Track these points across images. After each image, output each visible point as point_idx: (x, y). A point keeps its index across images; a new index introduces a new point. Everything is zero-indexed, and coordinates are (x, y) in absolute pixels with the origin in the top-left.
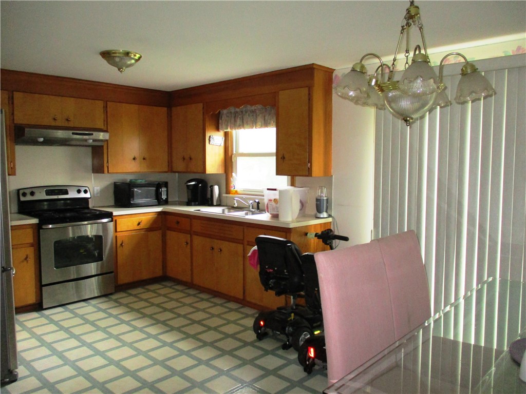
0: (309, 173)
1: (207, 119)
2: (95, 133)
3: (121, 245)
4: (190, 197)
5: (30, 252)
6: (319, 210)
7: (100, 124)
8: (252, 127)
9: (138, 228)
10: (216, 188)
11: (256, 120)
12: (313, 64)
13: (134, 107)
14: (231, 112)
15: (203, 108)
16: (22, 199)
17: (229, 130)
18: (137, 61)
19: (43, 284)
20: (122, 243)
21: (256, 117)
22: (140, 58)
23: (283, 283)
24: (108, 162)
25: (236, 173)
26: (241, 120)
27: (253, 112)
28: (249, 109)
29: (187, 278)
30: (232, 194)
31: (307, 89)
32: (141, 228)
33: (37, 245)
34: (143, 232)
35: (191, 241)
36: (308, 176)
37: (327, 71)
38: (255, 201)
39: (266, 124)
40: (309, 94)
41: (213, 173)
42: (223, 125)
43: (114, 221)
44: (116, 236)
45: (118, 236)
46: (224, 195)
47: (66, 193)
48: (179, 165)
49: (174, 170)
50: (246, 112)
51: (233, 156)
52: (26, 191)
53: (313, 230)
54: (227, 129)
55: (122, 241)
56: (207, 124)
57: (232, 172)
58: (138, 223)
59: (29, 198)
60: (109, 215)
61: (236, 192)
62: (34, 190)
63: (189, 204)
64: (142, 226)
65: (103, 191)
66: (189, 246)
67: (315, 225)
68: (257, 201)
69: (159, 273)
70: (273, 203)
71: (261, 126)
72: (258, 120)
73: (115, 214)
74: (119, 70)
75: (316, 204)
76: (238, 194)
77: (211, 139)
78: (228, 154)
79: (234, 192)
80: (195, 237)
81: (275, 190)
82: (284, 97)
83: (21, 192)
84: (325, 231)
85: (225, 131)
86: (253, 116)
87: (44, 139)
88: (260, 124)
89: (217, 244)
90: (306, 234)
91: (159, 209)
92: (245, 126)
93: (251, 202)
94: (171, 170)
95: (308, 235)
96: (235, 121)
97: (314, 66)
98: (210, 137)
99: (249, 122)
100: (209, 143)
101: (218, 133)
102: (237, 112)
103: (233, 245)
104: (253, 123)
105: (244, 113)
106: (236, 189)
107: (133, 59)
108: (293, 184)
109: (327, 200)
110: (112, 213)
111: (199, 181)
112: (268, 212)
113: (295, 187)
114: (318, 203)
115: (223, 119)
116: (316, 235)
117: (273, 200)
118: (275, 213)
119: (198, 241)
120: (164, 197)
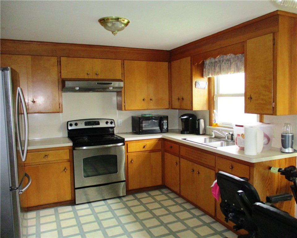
0: (274, 112)
1: (194, 68)
2: (113, 83)
3: (131, 161)
4: (184, 127)
5: (67, 165)
6: (284, 145)
7: (119, 77)
8: (227, 73)
9: (144, 150)
10: (202, 121)
11: (230, 66)
12: (277, 11)
13: (144, 63)
14: (212, 62)
15: (191, 60)
16: (70, 128)
17: (210, 76)
18: (127, 25)
19: (76, 187)
20: (132, 160)
21: (231, 64)
22: (128, 22)
23: (241, 219)
24: (125, 103)
25: (217, 110)
26: (218, 68)
27: (228, 60)
28: (225, 58)
29: (177, 189)
30: (213, 126)
31: (272, 34)
32: (146, 150)
33: (72, 161)
34: (147, 153)
35: (179, 162)
36: (272, 115)
37: (292, 17)
38: (229, 134)
39: (238, 70)
40: (274, 39)
41: (198, 110)
42: (207, 73)
43: (126, 145)
44: (128, 156)
45: (128, 155)
46: (208, 127)
47: (98, 124)
48: (176, 104)
49: (173, 107)
50: (223, 61)
51: (215, 96)
52: (72, 123)
53: (277, 164)
54: (209, 75)
55: (132, 159)
56: (194, 73)
57: (214, 109)
58: (143, 146)
59: (74, 127)
60: (122, 140)
61: (217, 125)
62: (77, 122)
63: (182, 132)
64: (147, 148)
65: (124, 122)
66: (178, 165)
67: (280, 160)
68: (231, 133)
69: (160, 183)
70: (241, 137)
71: (234, 72)
72: (232, 67)
73: (126, 140)
74: (113, 32)
75: (282, 139)
76: (218, 126)
77: (197, 84)
78: (211, 95)
79: (215, 124)
80: (182, 159)
81: (242, 126)
82: (251, 44)
83: (69, 123)
84: (289, 167)
85: (208, 77)
86: (228, 64)
87: (79, 88)
88: (233, 70)
89: (197, 167)
90: (270, 168)
91: (159, 136)
92: (222, 72)
93: (227, 133)
94: (171, 107)
95: (272, 169)
96: (215, 69)
97: (279, 13)
98: (196, 82)
99: (225, 70)
100: (196, 87)
101: (202, 79)
102: (216, 62)
103: (207, 170)
104: (229, 69)
105: (221, 62)
106: (216, 123)
107: (122, 23)
108: (261, 120)
109: (293, 136)
110: (124, 139)
111: (190, 115)
112: (237, 144)
113: (263, 123)
114: (283, 139)
115: (206, 68)
116: (279, 170)
117: (241, 135)
118: (242, 146)
119: (184, 162)
120: (165, 127)
